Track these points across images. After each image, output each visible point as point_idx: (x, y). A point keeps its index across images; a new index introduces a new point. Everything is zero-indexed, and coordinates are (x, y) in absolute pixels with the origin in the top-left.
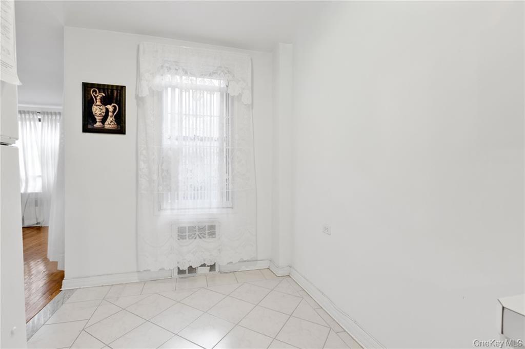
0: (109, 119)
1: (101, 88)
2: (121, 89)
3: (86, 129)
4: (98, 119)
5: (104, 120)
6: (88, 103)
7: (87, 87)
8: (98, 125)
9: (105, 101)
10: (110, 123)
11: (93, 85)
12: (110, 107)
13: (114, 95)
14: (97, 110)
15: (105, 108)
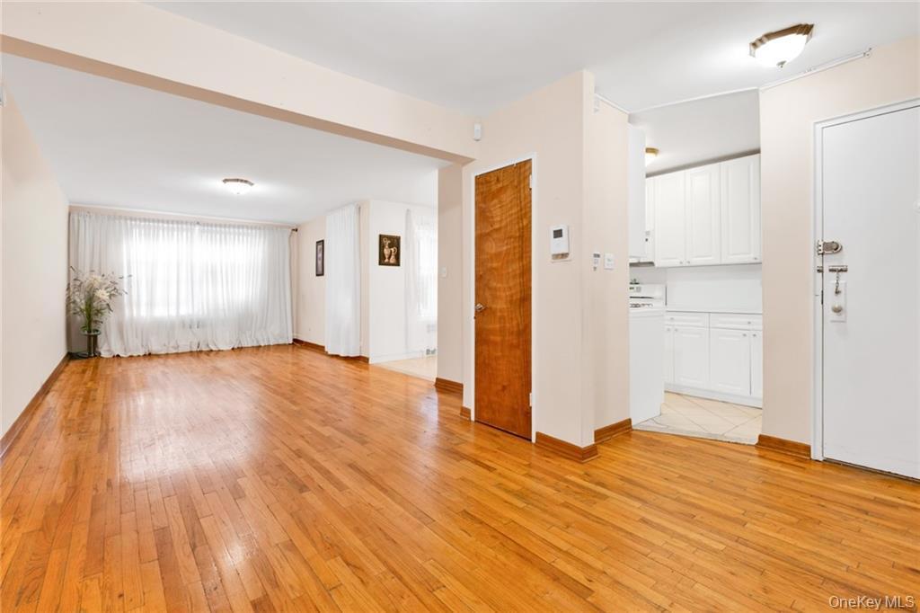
0: (393, 257)
1: (390, 238)
2: (398, 239)
3: (380, 264)
4: (387, 257)
5: (389, 258)
6: (382, 247)
7: (381, 237)
8: (387, 260)
9: (390, 246)
10: (392, 260)
11: (385, 236)
12: (392, 249)
13: (395, 242)
14: (386, 251)
15: (390, 250)
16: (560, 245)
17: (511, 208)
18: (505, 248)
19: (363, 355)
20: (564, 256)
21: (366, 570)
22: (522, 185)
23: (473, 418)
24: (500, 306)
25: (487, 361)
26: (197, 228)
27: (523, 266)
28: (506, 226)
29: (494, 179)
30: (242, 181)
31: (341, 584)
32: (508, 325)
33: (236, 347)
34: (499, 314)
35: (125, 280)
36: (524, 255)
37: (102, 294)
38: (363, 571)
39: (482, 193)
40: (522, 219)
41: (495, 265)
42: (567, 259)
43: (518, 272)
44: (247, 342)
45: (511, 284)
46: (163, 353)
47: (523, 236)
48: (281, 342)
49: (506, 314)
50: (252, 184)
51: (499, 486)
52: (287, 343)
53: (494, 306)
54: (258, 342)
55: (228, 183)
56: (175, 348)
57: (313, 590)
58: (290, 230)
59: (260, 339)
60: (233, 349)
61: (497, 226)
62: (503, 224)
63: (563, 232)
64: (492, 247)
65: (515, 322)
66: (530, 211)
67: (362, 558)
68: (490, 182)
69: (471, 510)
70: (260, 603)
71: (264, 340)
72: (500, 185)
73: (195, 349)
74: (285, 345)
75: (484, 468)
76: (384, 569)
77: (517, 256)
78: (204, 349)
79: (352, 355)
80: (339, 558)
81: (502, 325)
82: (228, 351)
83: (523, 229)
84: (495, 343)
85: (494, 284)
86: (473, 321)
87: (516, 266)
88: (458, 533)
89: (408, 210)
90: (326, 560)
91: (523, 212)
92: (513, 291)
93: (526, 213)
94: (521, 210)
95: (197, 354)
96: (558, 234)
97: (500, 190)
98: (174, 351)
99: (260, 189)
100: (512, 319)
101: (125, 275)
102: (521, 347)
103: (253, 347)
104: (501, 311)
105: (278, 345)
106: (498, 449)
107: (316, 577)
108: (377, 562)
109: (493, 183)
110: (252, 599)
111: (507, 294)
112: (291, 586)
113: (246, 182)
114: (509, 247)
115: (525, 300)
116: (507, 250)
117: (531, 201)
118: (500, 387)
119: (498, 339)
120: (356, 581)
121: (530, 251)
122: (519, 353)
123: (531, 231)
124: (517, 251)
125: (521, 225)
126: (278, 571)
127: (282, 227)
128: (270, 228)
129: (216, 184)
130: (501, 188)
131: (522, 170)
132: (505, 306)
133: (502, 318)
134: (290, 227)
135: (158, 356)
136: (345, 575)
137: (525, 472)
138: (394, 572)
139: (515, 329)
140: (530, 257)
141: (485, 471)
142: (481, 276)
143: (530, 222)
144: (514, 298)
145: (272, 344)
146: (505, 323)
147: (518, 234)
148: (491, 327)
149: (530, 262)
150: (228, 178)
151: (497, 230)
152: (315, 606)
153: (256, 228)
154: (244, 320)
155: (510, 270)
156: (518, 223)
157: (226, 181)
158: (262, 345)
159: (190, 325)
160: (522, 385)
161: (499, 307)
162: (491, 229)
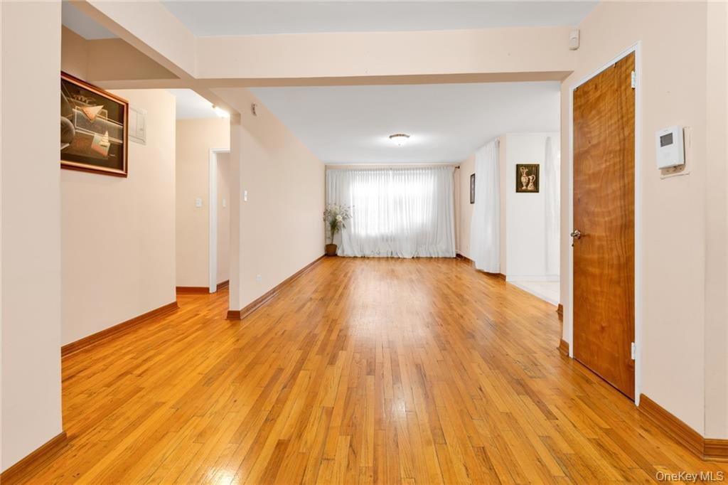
0: (530, 184)
1: (527, 166)
2: (537, 167)
3: (517, 191)
4: (524, 184)
5: (527, 185)
6: (519, 175)
7: (518, 166)
8: (524, 188)
9: (528, 174)
10: (531, 187)
11: (522, 165)
12: (531, 177)
13: (533, 170)
14: (524, 179)
15: (528, 178)
16: (671, 155)
17: (611, 118)
18: (604, 166)
19: (502, 273)
20: (677, 168)
21: (358, 457)
22: (623, 87)
23: (571, 355)
24: (599, 232)
25: (585, 294)
26: (391, 172)
27: (624, 186)
28: (605, 141)
29: (592, 87)
30: (400, 135)
31: (334, 459)
32: (606, 256)
33: (415, 256)
34: (597, 243)
35: (352, 208)
36: (626, 173)
37: (339, 218)
38: (356, 457)
39: (580, 107)
40: (623, 128)
41: (593, 186)
42: (682, 173)
43: (618, 193)
44: (422, 255)
45: (611, 208)
46: (371, 256)
47: (624, 150)
48: (448, 256)
49: (604, 243)
50: (408, 137)
51: (546, 439)
52: (452, 257)
53: (593, 233)
54: (430, 254)
55: (393, 138)
56: (379, 254)
57: (315, 453)
58: (454, 168)
59: (431, 251)
60: (413, 258)
61: (595, 141)
62: (602, 138)
63: (673, 135)
64: (590, 166)
65: (615, 253)
66: (634, 117)
67: (363, 446)
68: (588, 92)
69: (492, 451)
70: (282, 443)
71: (434, 253)
72: (598, 93)
73: (389, 256)
74: (450, 258)
75: (543, 412)
76: (371, 465)
77: (617, 174)
78: (396, 256)
79: (491, 272)
80: (349, 437)
81: (601, 256)
82: (409, 259)
83: (624, 140)
84: (593, 276)
85: (592, 208)
86: (571, 249)
87: (616, 186)
88: (458, 467)
89: (548, 139)
90: (341, 435)
91: (625, 119)
92: (613, 217)
93: (627, 122)
94: (622, 117)
95: (390, 258)
96: (666, 140)
97: (598, 99)
98: (378, 256)
99: (414, 139)
100: (611, 249)
101: (352, 205)
102: (622, 284)
103: (427, 258)
104: (600, 239)
105: (446, 258)
106: (580, 398)
107: (324, 444)
108: (371, 455)
109: (591, 93)
110: (281, 438)
111: (607, 219)
112: (306, 442)
113: (403, 135)
114: (608, 164)
115: (626, 227)
116: (606, 168)
117: (634, 104)
118: (598, 328)
119: (596, 271)
120: (344, 464)
121: (633, 167)
122: (619, 291)
123: (633, 142)
124: (617, 167)
125: (622, 136)
126: (309, 426)
127: (447, 166)
128: (438, 168)
129: (385, 141)
130: (600, 96)
131: (623, 69)
132: (604, 234)
133: (601, 247)
134: (453, 166)
135: (368, 258)
136: (342, 453)
137: (595, 437)
138: (376, 472)
139: (615, 262)
140: (633, 175)
141: (541, 416)
142: (579, 200)
143: (633, 131)
144: (614, 224)
145: (440, 256)
146: (603, 253)
147: (618, 148)
148: (589, 256)
149: (633, 181)
150: (393, 134)
151: (594, 146)
152: (306, 467)
153: (428, 168)
154: (420, 237)
155: (610, 191)
156: (619, 135)
157: (391, 137)
158: (434, 256)
159: (386, 239)
160: (624, 331)
161: (597, 234)
162: (590, 145)
